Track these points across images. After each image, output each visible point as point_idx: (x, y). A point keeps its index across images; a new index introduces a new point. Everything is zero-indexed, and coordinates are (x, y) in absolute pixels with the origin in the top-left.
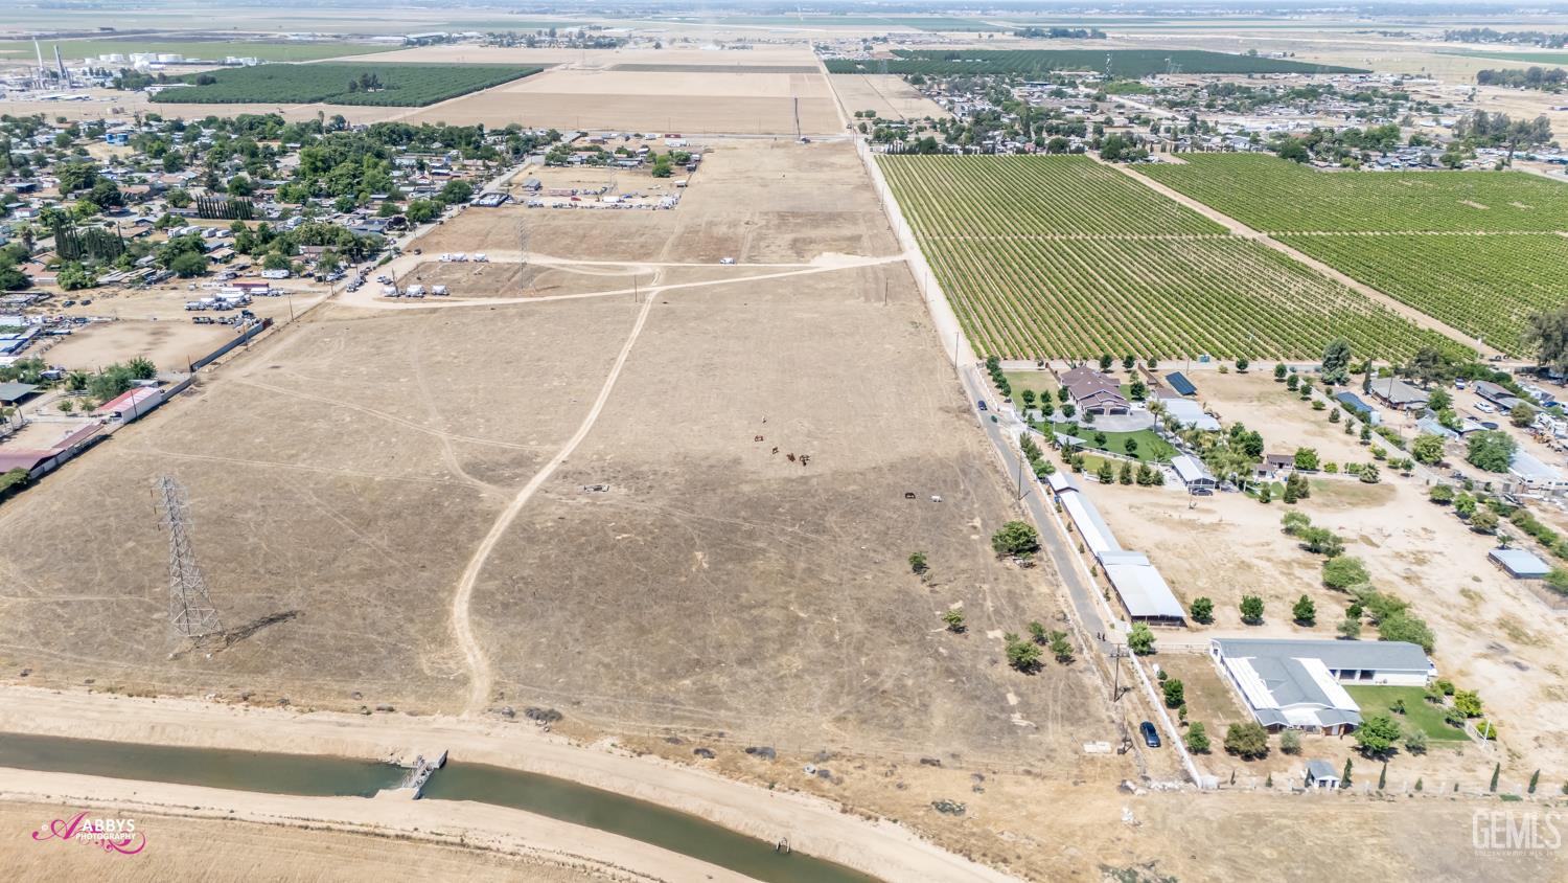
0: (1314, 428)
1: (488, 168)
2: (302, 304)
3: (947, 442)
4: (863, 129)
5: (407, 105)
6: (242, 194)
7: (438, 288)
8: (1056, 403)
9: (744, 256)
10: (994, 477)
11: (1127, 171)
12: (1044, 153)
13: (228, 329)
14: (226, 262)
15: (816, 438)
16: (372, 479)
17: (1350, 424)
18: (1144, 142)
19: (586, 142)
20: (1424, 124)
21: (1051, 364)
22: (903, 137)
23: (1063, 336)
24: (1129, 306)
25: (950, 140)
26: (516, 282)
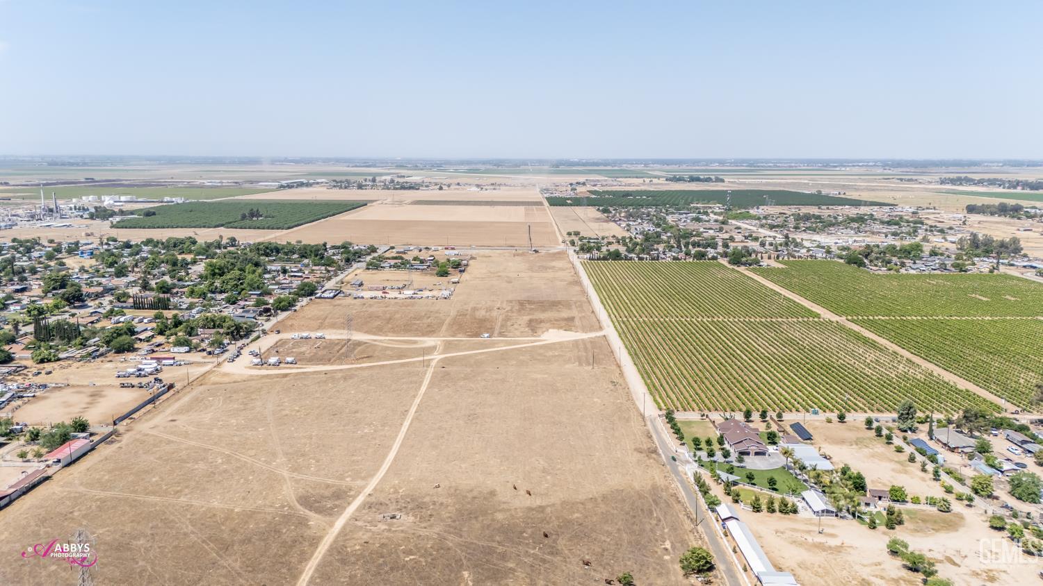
0: (898, 467)
1: (329, 271)
2: (196, 371)
3: (642, 477)
4: (573, 243)
5: (278, 229)
6: (164, 293)
7: (289, 359)
8: (716, 446)
9: (496, 332)
10: (677, 507)
11: (746, 273)
12: (691, 260)
13: (143, 391)
14: (148, 341)
15: (549, 474)
16: (232, 510)
17: (924, 465)
18: (756, 253)
19: (393, 254)
20: (936, 240)
21: (709, 414)
22: (599, 249)
23: (715, 393)
24: (759, 371)
25: (630, 251)
26: (343, 353)
